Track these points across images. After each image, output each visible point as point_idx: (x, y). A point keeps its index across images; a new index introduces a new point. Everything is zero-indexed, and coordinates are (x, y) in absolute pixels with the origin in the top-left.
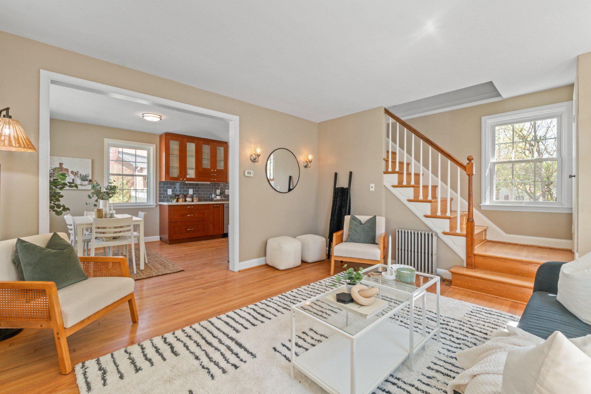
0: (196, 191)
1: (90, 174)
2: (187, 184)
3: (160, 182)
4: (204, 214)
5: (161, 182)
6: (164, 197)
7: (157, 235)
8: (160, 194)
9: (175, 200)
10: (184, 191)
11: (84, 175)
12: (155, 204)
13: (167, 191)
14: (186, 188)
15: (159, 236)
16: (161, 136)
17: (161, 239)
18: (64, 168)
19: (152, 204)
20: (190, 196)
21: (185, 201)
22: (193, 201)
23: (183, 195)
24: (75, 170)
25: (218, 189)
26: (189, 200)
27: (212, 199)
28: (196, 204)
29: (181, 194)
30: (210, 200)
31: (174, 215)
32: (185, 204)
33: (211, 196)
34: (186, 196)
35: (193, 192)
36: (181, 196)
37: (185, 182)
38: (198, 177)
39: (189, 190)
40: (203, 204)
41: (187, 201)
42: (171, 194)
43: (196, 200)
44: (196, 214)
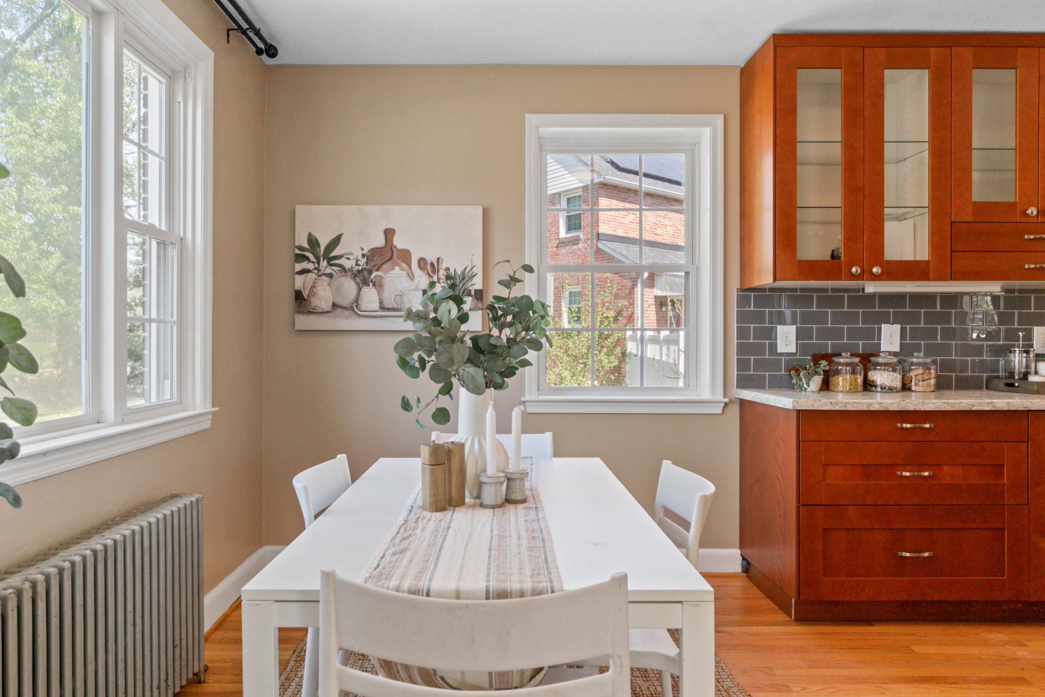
0: (915, 334)
1: (479, 270)
2: (872, 296)
3: (742, 290)
4: (999, 467)
5: (748, 293)
6: (759, 364)
7: (730, 546)
8: (742, 349)
9: (817, 380)
11: (459, 272)
12: (720, 397)
13: (770, 334)
14: (867, 318)
15: (737, 552)
16: (748, 72)
17: (747, 566)
18: (399, 247)
19: (706, 395)
20: (894, 360)
21: (868, 386)
22: (905, 387)
23: (853, 355)
24: (431, 258)
25: (1040, 323)
26: (887, 383)
27: (1016, 378)
28: (923, 405)
29: (846, 352)
30: (1001, 384)
31: (825, 465)
32: (865, 408)
33: (1002, 362)
34: (870, 361)
35: (901, 340)
36: (844, 358)
37: (864, 285)
38: (949, 253)
39: (880, 329)
40: (994, 409)
41: (876, 386)
42: (795, 351)
43: (926, 382)
44: (946, 469)
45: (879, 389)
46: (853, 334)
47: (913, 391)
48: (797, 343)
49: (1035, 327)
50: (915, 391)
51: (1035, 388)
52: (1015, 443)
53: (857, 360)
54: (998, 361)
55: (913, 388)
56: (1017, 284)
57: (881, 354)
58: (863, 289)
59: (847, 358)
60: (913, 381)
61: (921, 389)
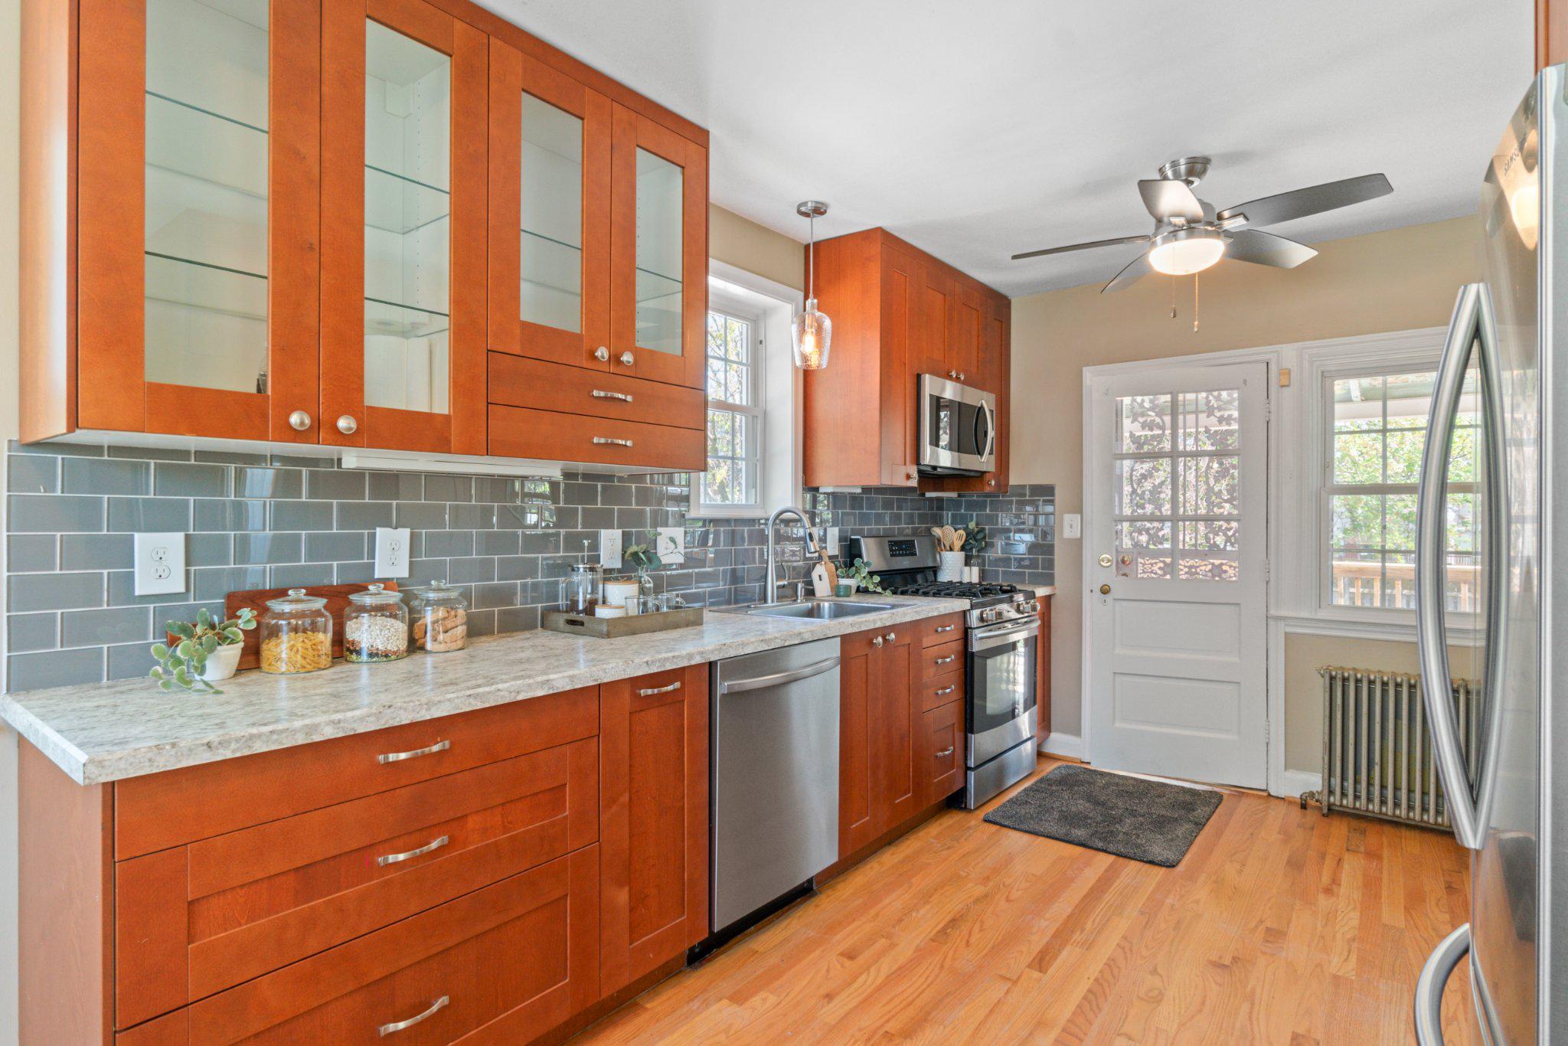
2: (357, 475)
6: (80, 629)
9: (231, 653)
10: (320, 548)
14: (349, 517)
20: (393, 597)
21: (343, 652)
22: (414, 647)
23: (314, 592)
25: (610, 526)
26: (380, 644)
27: (581, 607)
28: (428, 709)
29: (297, 588)
30: (560, 619)
31: (191, 903)
32: (300, 740)
33: (562, 586)
34: (350, 603)
35: (410, 557)
36: (291, 601)
37: (340, 453)
38: (482, 406)
39: (372, 538)
40: (551, 692)
41: (358, 653)
42: (182, 589)
43: (449, 633)
44: (472, 822)
45: (364, 657)
46: (317, 548)
47: (427, 652)
48: (187, 573)
49: (602, 531)
50: (430, 652)
51: (605, 628)
52: (581, 742)
53: (319, 603)
54: (557, 583)
55: (429, 646)
56: (581, 466)
57: (371, 587)
58: (340, 460)
59: (298, 601)
60: (428, 635)
61: (442, 647)
